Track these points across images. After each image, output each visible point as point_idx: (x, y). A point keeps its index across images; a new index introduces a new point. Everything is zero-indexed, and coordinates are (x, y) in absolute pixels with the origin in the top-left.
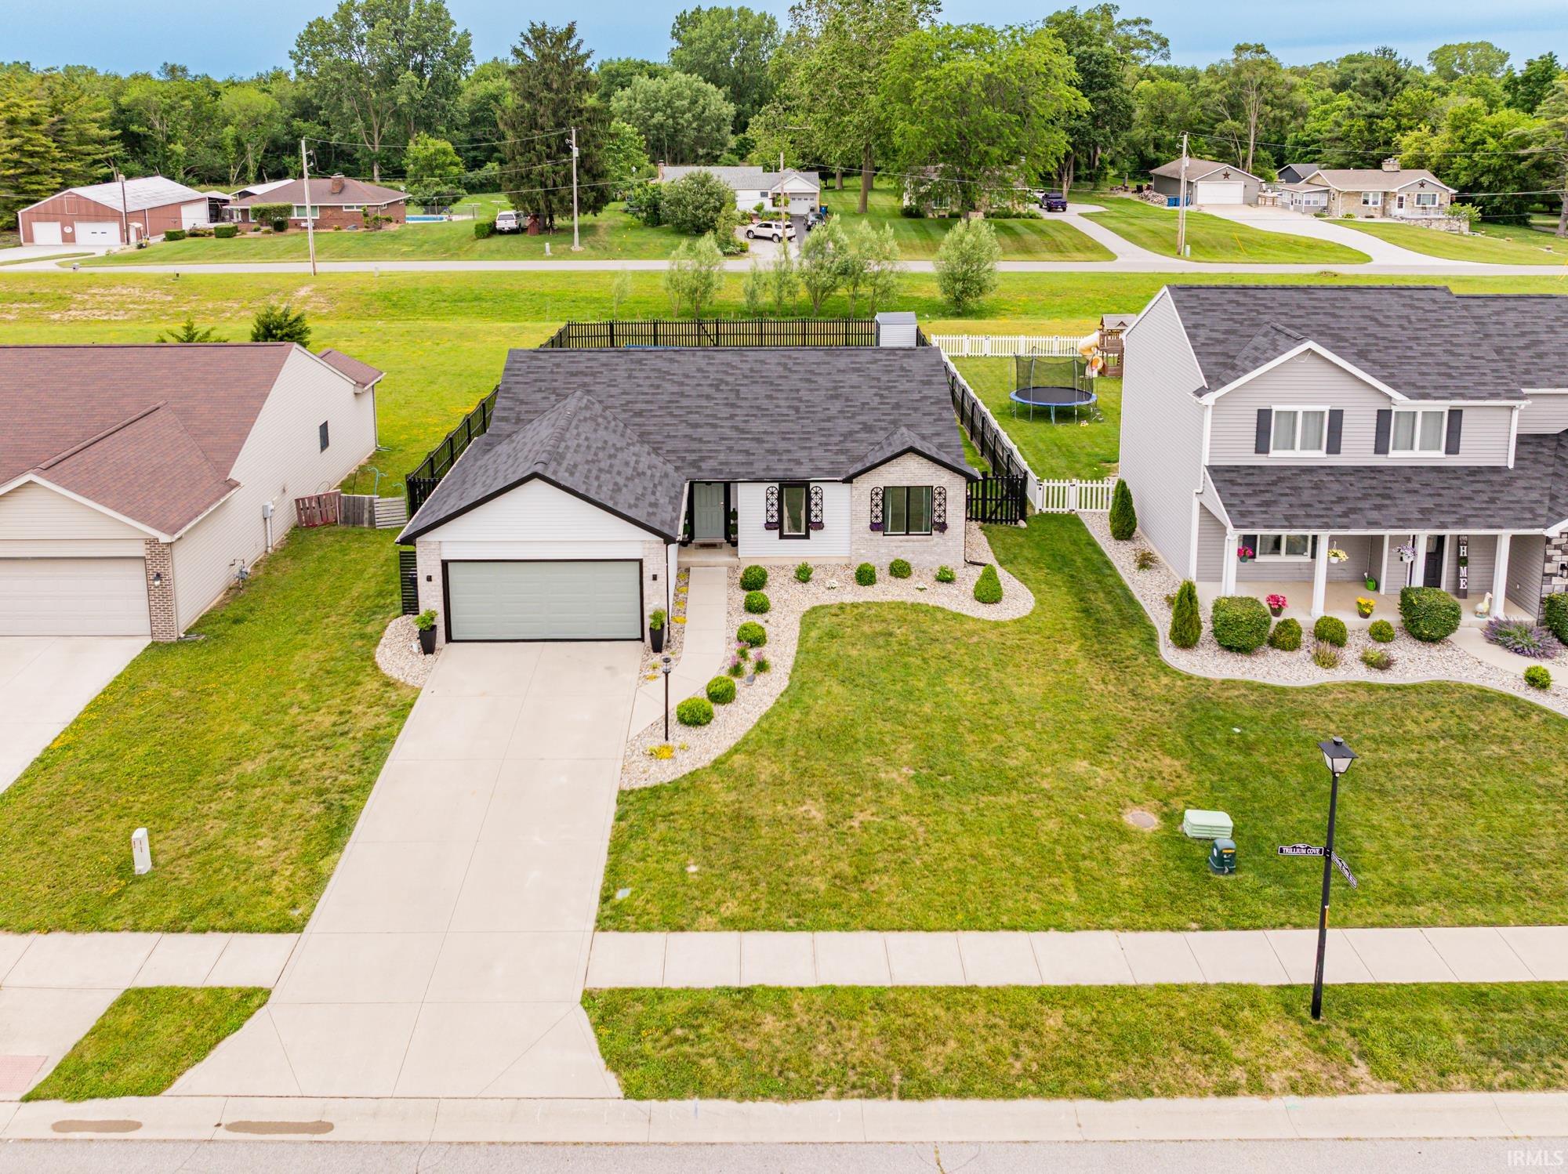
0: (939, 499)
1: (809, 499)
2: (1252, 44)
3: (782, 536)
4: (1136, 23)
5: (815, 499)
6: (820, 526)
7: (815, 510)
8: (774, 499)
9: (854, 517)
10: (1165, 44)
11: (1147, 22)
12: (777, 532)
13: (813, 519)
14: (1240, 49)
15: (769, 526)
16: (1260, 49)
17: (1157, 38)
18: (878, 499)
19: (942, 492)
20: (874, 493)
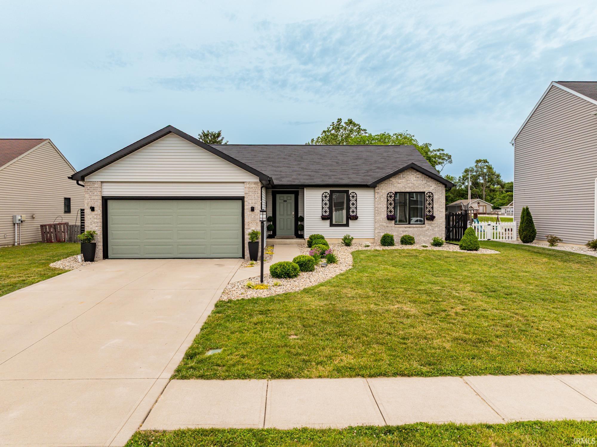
0: (429, 200)
1: (348, 200)
2: (482, 159)
3: (332, 225)
4: (438, 150)
5: (352, 201)
6: (355, 218)
7: (352, 208)
8: (326, 201)
9: (376, 211)
10: (450, 157)
11: (443, 150)
12: (328, 222)
13: (351, 214)
14: (478, 161)
15: (324, 218)
16: (485, 161)
17: (447, 155)
18: (391, 200)
19: (431, 195)
20: (389, 196)
